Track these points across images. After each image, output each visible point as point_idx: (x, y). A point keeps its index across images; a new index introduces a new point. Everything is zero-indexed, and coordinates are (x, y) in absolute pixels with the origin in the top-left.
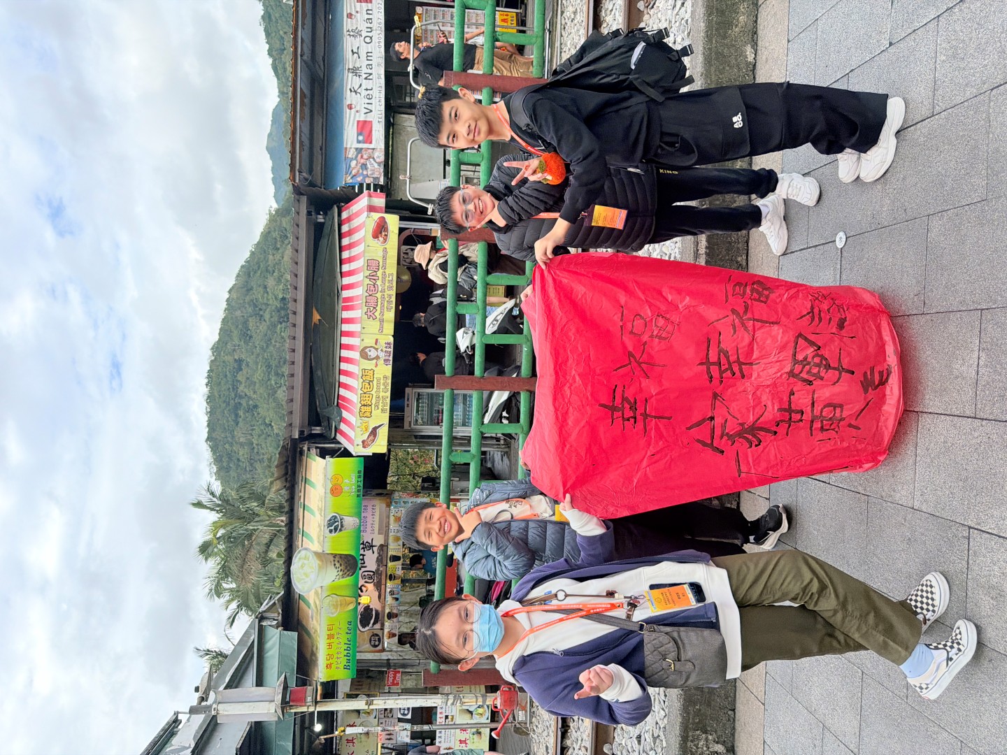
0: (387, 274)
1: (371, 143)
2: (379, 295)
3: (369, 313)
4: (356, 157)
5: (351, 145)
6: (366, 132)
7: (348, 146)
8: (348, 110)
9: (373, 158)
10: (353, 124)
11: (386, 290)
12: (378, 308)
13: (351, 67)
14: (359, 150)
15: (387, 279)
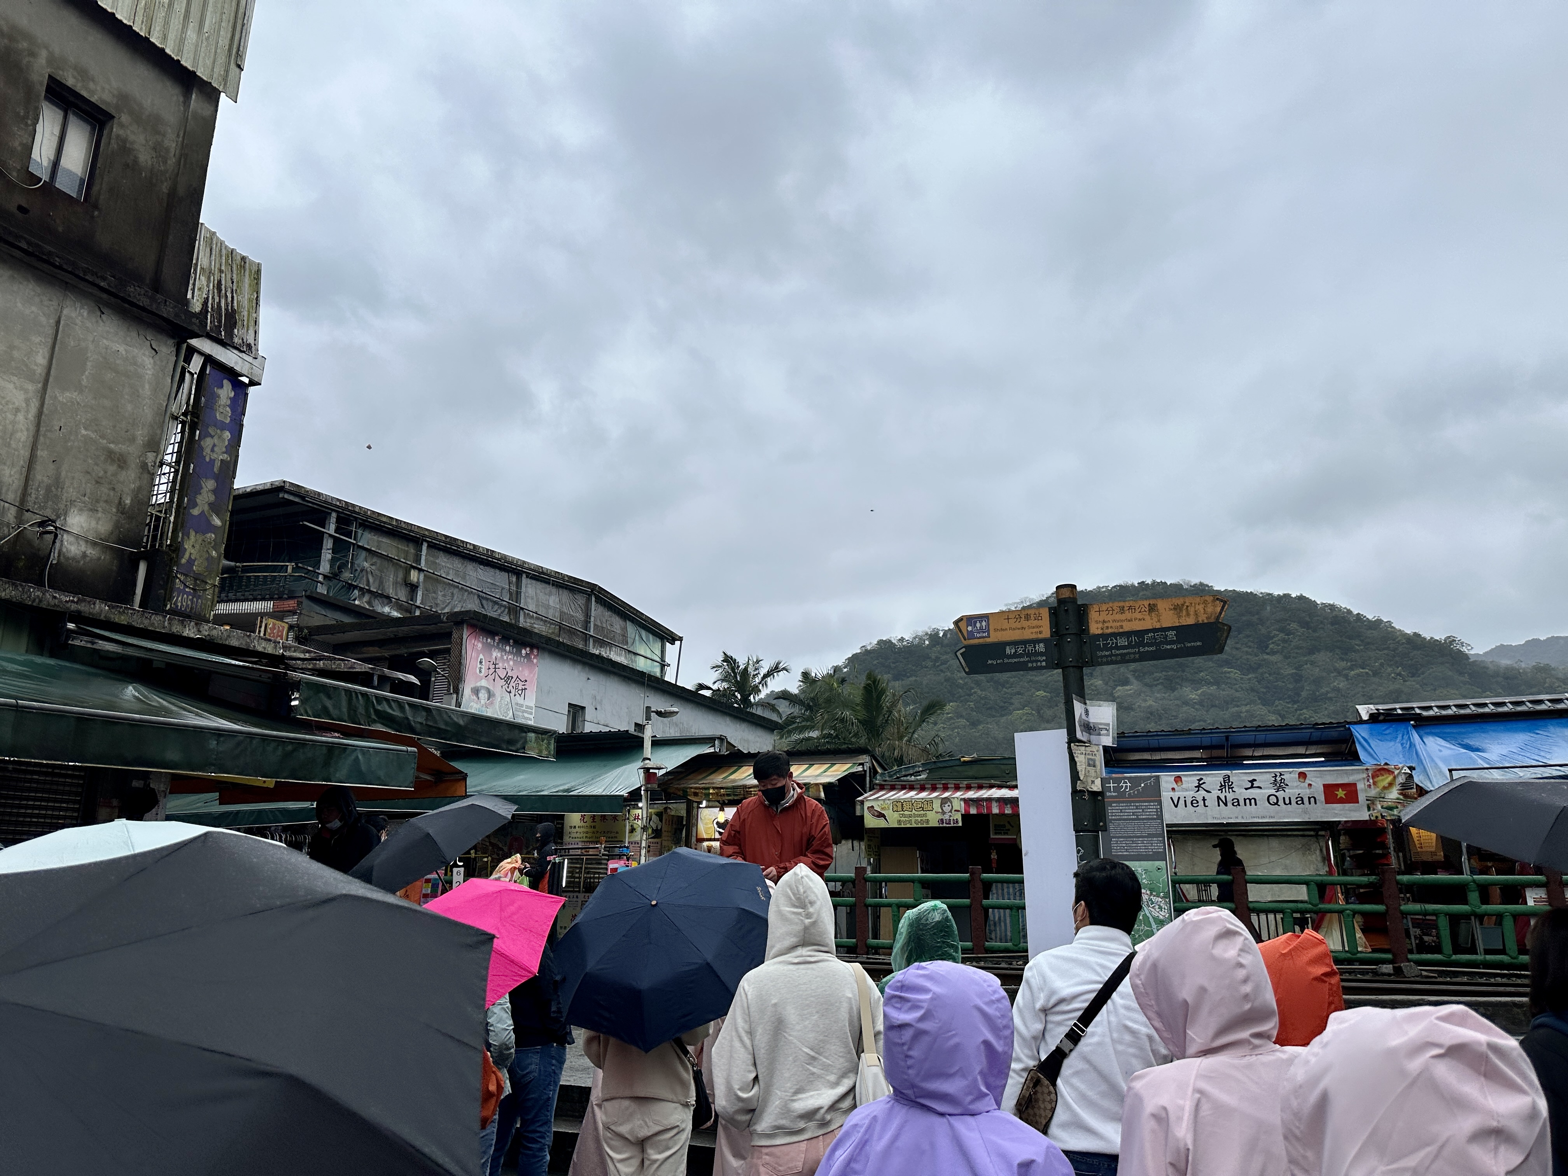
8: (1172, 777)
13: (1232, 779)
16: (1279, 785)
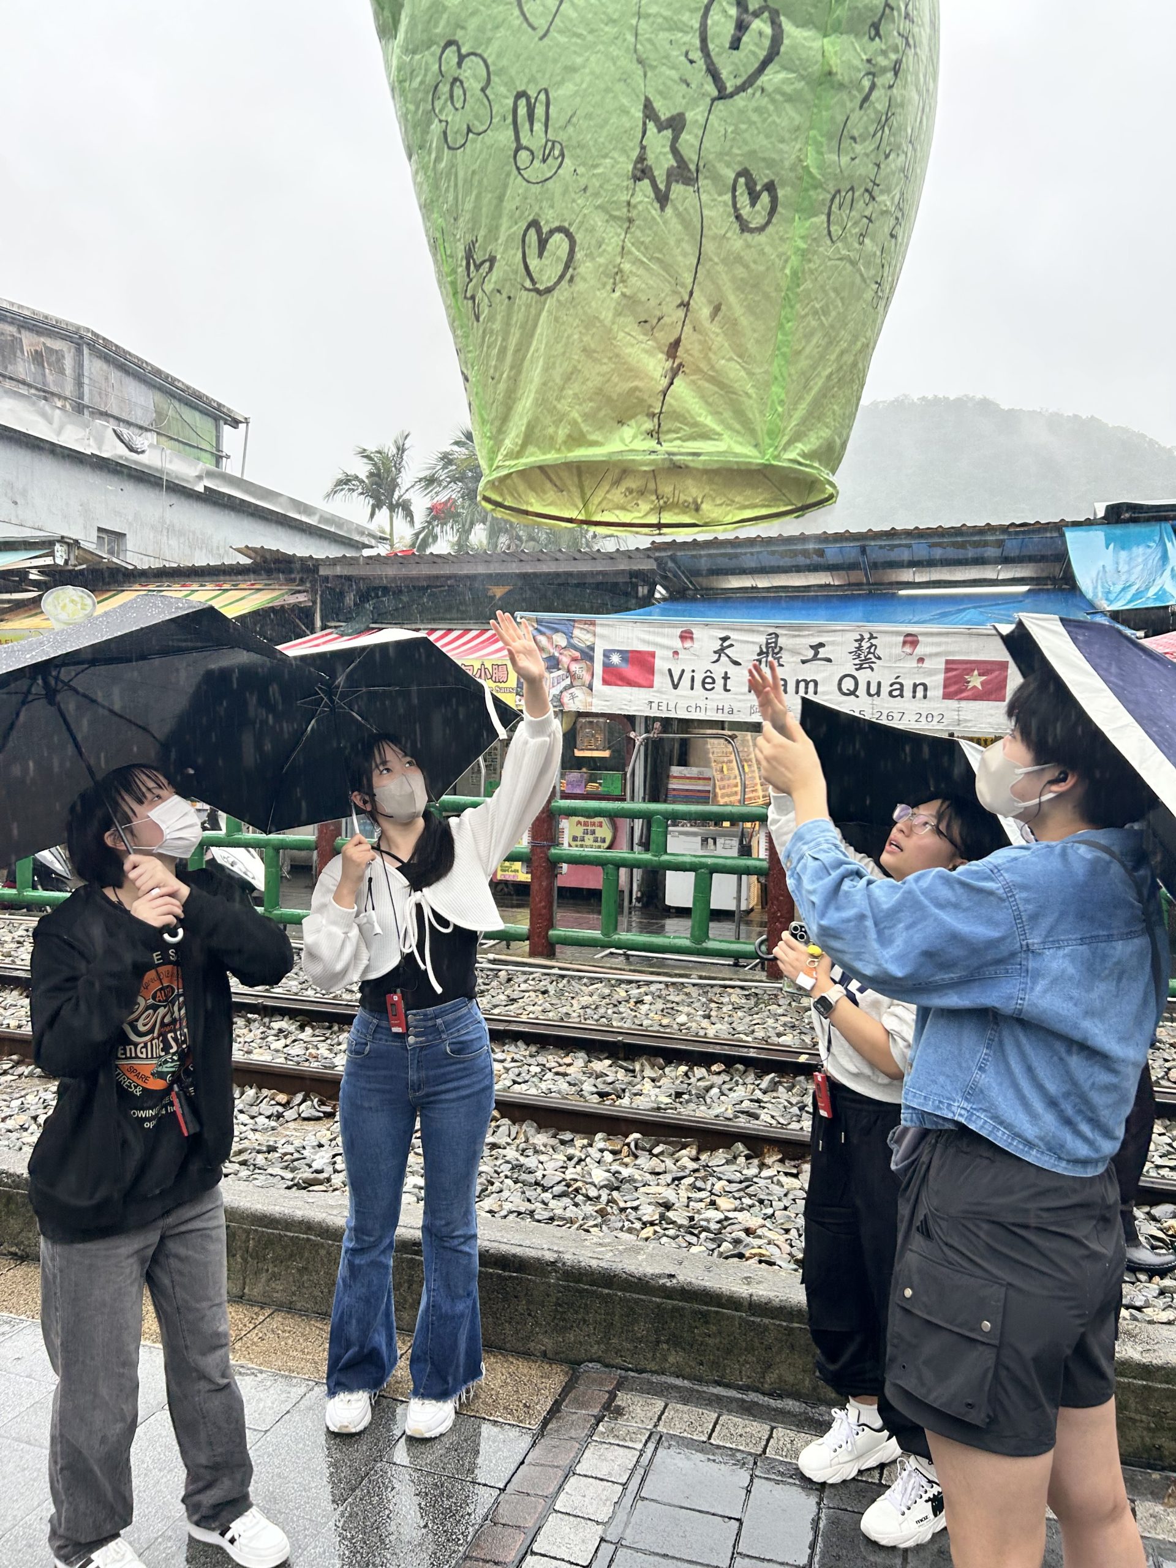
1: (606, 682)
4: (575, 648)
5: (602, 637)
6: (629, 671)
7: (598, 630)
8: (678, 631)
9: (572, 686)
10: (648, 643)
13: (782, 641)
14: (587, 655)
16: (865, 657)
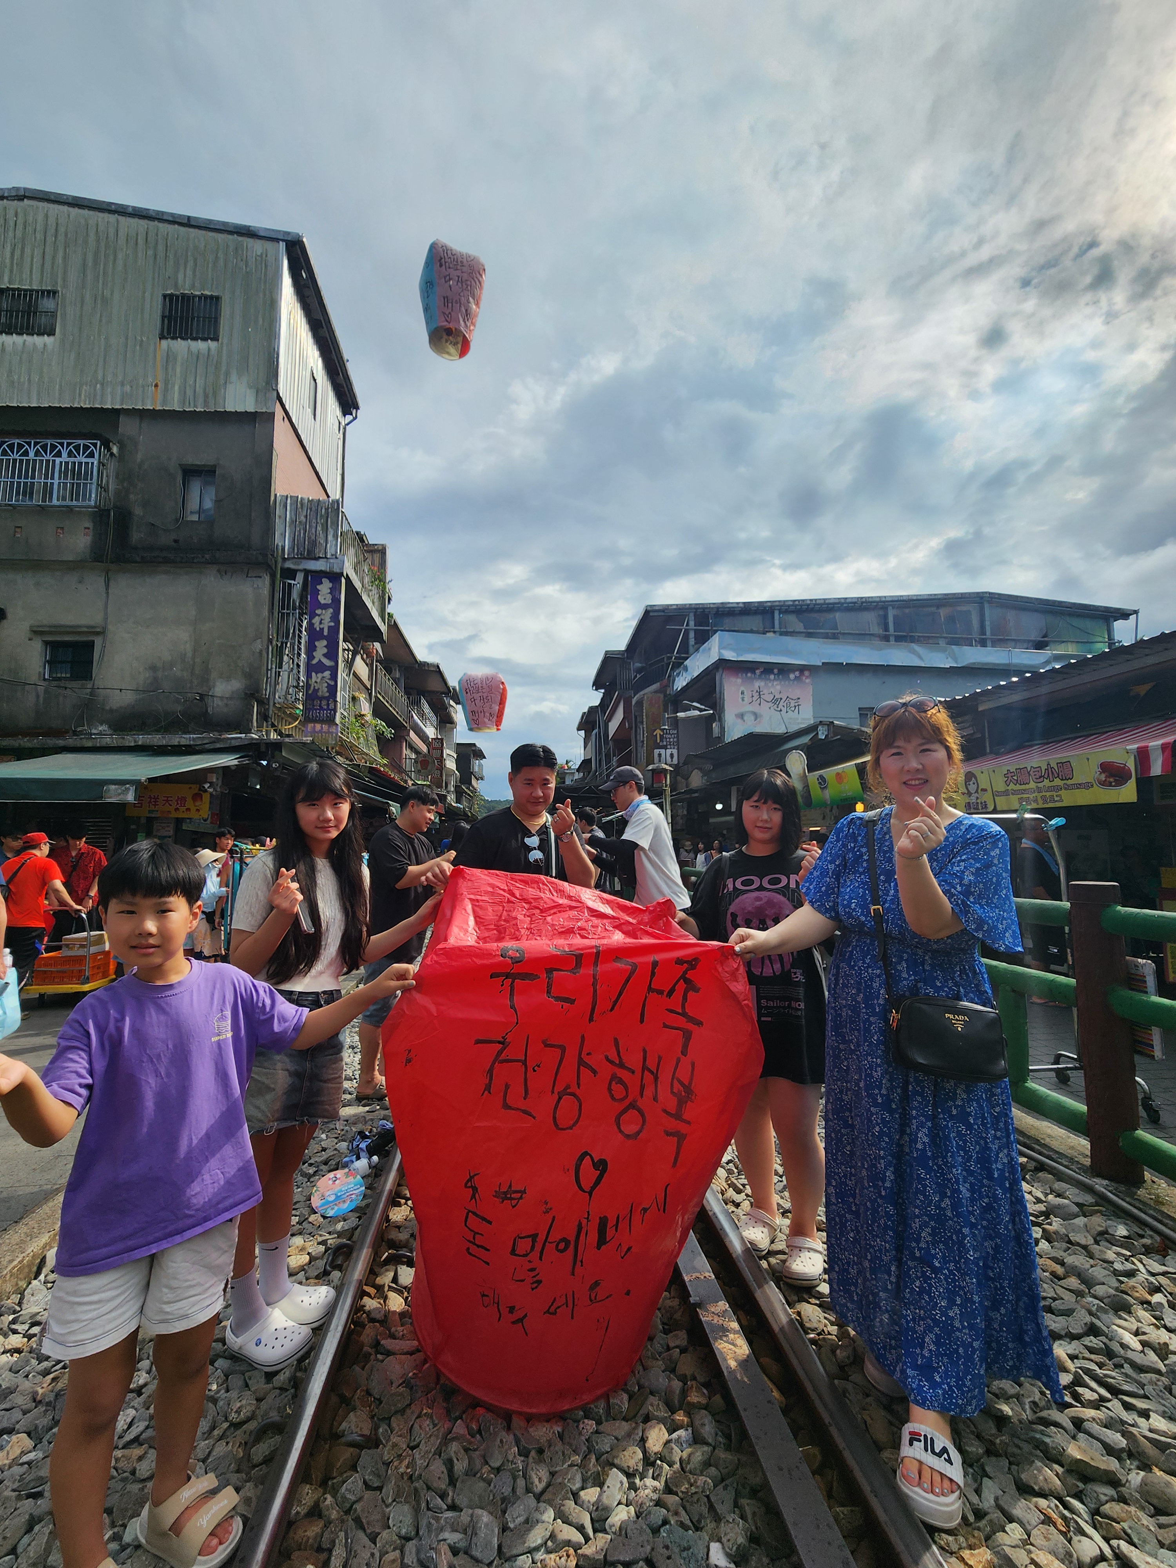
0: (1060, 793)
2: (1032, 785)
3: (1010, 775)
11: (1041, 794)
12: (1018, 787)
15: (1055, 794)
